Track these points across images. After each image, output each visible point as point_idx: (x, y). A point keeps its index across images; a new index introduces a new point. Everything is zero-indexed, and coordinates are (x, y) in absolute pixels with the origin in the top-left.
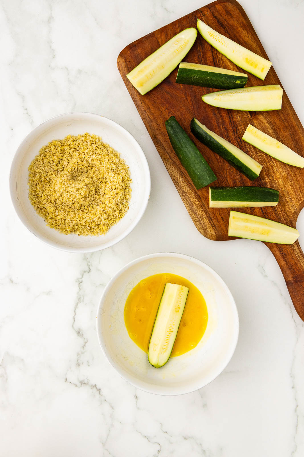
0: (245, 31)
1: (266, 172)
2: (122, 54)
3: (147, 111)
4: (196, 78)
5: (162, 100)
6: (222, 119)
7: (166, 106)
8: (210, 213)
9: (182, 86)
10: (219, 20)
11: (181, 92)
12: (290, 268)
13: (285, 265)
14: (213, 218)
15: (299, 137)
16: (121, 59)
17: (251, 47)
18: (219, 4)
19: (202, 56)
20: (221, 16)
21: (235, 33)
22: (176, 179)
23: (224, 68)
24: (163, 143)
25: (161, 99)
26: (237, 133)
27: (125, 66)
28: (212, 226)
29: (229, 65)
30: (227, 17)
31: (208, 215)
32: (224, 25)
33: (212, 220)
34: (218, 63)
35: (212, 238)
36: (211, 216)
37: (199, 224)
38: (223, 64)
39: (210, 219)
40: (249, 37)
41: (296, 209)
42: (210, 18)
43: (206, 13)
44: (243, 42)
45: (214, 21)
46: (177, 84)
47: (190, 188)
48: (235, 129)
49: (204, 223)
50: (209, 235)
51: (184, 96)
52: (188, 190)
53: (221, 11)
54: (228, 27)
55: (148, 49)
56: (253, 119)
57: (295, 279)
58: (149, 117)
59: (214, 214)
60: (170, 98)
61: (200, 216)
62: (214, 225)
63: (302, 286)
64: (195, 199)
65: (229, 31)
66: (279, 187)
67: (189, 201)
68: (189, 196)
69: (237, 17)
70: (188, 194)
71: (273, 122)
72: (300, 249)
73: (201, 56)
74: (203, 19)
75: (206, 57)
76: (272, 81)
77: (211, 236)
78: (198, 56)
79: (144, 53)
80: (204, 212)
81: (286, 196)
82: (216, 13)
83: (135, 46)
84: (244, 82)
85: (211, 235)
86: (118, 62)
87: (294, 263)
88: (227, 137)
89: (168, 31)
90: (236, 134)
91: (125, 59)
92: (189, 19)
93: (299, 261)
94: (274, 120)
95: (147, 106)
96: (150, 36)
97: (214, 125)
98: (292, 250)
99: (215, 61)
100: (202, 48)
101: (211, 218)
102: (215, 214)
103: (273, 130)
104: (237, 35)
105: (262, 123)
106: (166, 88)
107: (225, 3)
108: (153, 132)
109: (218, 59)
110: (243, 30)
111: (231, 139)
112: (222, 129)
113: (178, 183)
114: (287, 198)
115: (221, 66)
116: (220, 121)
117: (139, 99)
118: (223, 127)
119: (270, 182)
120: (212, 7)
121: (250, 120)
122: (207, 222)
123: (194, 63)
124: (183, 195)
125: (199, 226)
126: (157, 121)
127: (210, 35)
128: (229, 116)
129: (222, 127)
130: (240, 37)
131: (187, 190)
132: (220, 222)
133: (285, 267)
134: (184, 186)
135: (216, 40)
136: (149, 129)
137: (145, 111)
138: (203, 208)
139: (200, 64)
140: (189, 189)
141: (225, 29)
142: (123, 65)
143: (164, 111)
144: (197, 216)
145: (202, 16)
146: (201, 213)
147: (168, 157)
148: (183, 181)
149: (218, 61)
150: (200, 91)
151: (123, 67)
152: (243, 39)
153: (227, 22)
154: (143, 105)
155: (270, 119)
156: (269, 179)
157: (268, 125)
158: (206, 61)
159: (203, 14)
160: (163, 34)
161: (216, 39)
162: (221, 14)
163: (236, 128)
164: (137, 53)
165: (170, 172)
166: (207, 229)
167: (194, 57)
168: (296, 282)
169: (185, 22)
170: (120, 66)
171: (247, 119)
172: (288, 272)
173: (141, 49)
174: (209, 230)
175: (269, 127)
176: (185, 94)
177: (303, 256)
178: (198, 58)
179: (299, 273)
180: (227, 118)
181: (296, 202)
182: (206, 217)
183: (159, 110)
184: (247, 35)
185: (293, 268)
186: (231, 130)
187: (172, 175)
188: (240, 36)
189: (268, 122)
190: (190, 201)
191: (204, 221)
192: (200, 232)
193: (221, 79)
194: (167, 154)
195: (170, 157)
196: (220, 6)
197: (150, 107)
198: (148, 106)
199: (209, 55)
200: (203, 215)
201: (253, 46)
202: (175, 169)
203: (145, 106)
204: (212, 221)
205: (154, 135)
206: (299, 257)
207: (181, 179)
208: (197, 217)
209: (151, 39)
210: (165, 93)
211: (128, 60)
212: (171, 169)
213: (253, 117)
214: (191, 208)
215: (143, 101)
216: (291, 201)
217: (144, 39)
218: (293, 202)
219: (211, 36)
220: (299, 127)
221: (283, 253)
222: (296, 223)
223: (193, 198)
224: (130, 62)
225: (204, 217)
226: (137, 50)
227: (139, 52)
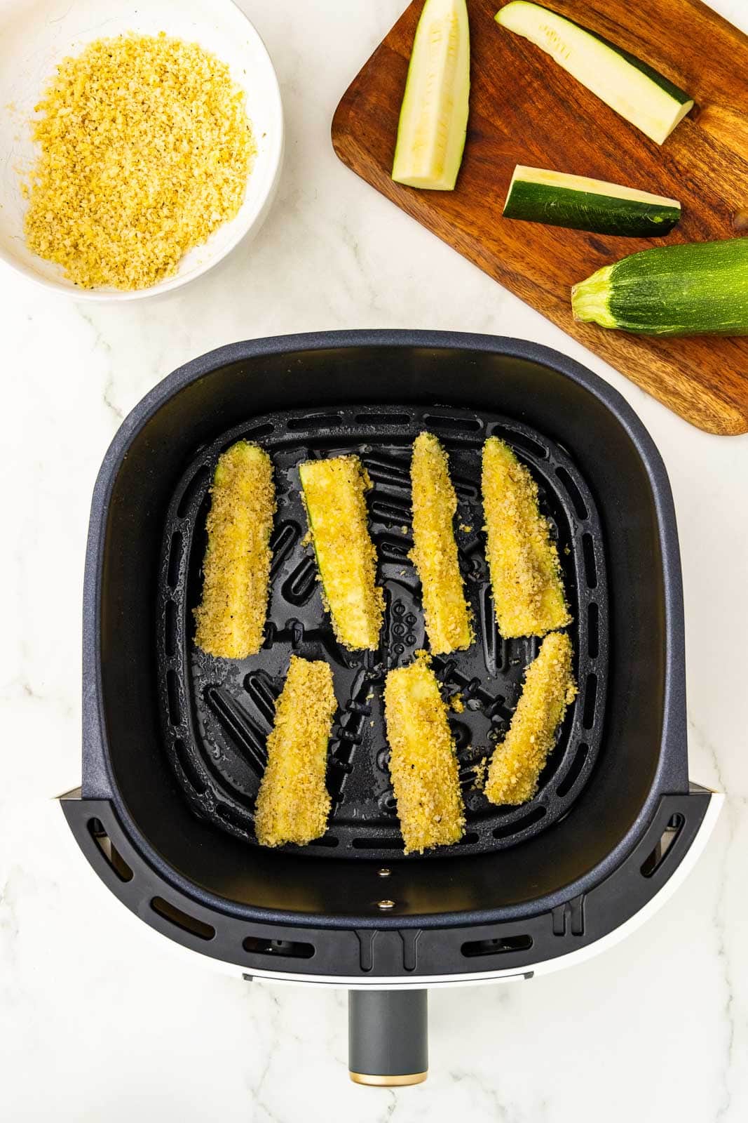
2: (338, 127)
3: (456, 224)
6: (631, 158)
7: (493, 191)
9: (506, 131)
11: (511, 143)
14: (719, 385)
16: (341, 138)
19: (517, 42)
22: (595, 340)
24: (528, 274)
25: (474, 181)
26: (679, 171)
27: (359, 149)
28: (727, 403)
31: (707, 384)
33: (720, 391)
35: (739, 429)
36: (713, 382)
37: (695, 413)
39: (715, 390)
47: (636, 343)
48: (671, 164)
49: (705, 405)
50: (729, 425)
51: (521, 150)
52: (634, 352)
55: (391, 84)
56: (698, 123)
58: (468, 234)
61: (689, 395)
62: (730, 398)
64: (659, 364)
67: (647, 373)
68: (642, 362)
70: (639, 359)
73: (514, 43)
76: (698, 19)
77: (735, 427)
78: (509, 46)
79: (385, 98)
80: (695, 380)
83: (357, 93)
85: (733, 424)
86: (336, 148)
88: (662, 190)
90: (677, 175)
91: (353, 133)
95: (451, 211)
96: (380, 54)
97: (621, 179)
101: (716, 388)
102: (719, 373)
105: (724, 122)
106: (476, 152)
108: (492, 262)
111: (672, 192)
112: (643, 180)
116: (629, 162)
118: (642, 172)
121: (694, 128)
122: (711, 398)
124: (628, 368)
125: (698, 418)
126: (490, 234)
128: (644, 143)
129: (638, 174)
131: (631, 352)
132: (739, 386)
134: (622, 347)
136: (481, 261)
137: (452, 225)
138: (687, 375)
140: (636, 349)
142: (355, 149)
143: (496, 205)
144: (682, 397)
146: (689, 387)
147: (555, 299)
148: (615, 337)
151: (356, 153)
154: (442, 212)
155: (737, 104)
160: (406, 37)
163: (672, 161)
164: (372, 106)
165: (572, 331)
166: (720, 416)
167: (500, 51)
170: (347, 154)
171: (686, 129)
173: (374, 94)
174: (725, 415)
180: (639, 150)
182: (706, 391)
183: (483, 206)
186: (663, 170)
187: (581, 336)
189: (736, 112)
190: (652, 373)
191: (704, 400)
192: (706, 430)
194: (550, 296)
195: (558, 297)
197: (460, 211)
198: (455, 210)
200: (695, 388)
203: (448, 215)
204: (723, 392)
205: (499, 268)
207: (605, 334)
208: (685, 400)
209: (386, 60)
210: (477, 163)
211: (358, 133)
212: (574, 324)
213: (697, 120)
214: (661, 386)
215: (438, 205)
217: (369, 70)
223: (653, 363)
224: (364, 134)
225: (700, 393)
226: (367, 99)
227: (374, 102)
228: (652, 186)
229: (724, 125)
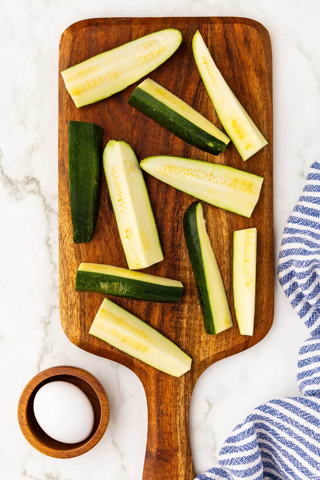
0: (257, 79)
1: (192, 287)
2: (74, 28)
4: (156, 112)
5: (98, 118)
8: (87, 304)
9: (133, 112)
10: (230, 46)
11: (129, 119)
12: (160, 435)
13: (156, 427)
14: (87, 314)
15: (260, 260)
16: (69, 34)
17: (255, 105)
18: (240, 23)
19: (181, 84)
20: (235, 42)
21: (242, 75)
22: (63, 236)
23: (204, 115)
25: (96, 115)
26: (178, 213)
27: (69, 46)
28: (81, 325)
29: (212, 115)
30: (242, 47)
31: (83, 307)
32: (233, 56)
33: (84, 316)
34: (199, 105)
35: (74, 340)
36: (86, 310)
37: (65, 312)
38: (205, 109)
39: (83, 314)
40: (258, 89)
41: (208, 358)
42: (218, 37)
43: (217, 27)
44: (248, 92)
45: (222, 43)
46: (129, 105)
47: (77, 256)
49: (72, 314)
50: (72, 334)
51: (130, 127)
52: (72, 259)
53: (238, 35)
54: (237, 61)
55: (112, 39)
57: (159, 453)
59: (92, 310)
60: (110, 120)
61: (71, 302)
62: (84, 324)
63: (164, 467)
65: (235, 67)
66: (199, 315)
67: (66, 273)
68: (69, 267)
69: (256, 54)
70: (70, 264)
71: (235, 223)
72: (187, 415)
74: (209, 34)
75: (186, 88)
76: (261, 165)
78: (177, 82)
79: (104, 40)
80: (80, 300)
81: (202, 333)
82: (231, 35)
83: (97, 24)
84: (219, 149)
85: (73, 336)
86: (63, 35)
87: (168, 430)
88: (162, 212)
89: (153, 27)
90: (175, 214)
91: (75, 37)
92: (189, 25)
93: (176, 431)
94: (237, 220)
95: (73, 116)
96: (124, 21)
98: (174, 411)
99: (196, 100)
100: (188, 73)
101: (84, 313)
103: (230, 234)
104: (244, 79)
105: (220, 217)
106: (112, 105)
107: (249, 27)
108: (63, 155)
109: (202, 99)
110: (256, 76)
111: (165, 217)
112: (160, 199)
113: (64, 242)
114: (202, 337)
115: (202, 110)
117: (67, 100)
118: (164, 196)
119: (191, 303)
120: (229, 23)
122: (77, 315)
123: (167, 89)
125: (63, 316)
127: (205, 61)
130: (247, 84)
131: (70, 258)
133: (155, 431)
134: (69, 251)
135: (209, 72)
136: (61, 149)
138: (80, 294)
139: (174, 93)
140: (74, 258)
141: (232, 62)
142: (68, 44)
144: (67, 300)
145: (209, 28)
146: (74, 300)
147: (67, 200)
148: (72, 244)
149: (200, 103)
150: (155, 130)
151: (66, 46)
152: (249, 89)
153: (239, 53)
156: (190, 298)
157: (226, 224)
158: (185, 93)
159: (211, 27)
160: (142, 28)
161: (209, 70)
162: (237, 40)
163: (180, 206)
164: (95, 36)
165: (60, 221)
166: (72, 326)
168: (159, 457)
169: (181, 26)
170: (63, 42)
172: (155, 439)
173: (103, 33)
174: (74, 328)
175: (225, 227)
176: (133, 126)
177: (186, 427)
178: (176, 85)
179: (169, 448)
181: (212, 347)
184: (257, 85)
185: (164, 436)
186: (172, 205)
188: (247, 82)
189: (229, 219)
190: (68, 276)
191: (74, 312)
192: (62, 324)
193: (189, 130)
194: (67, 196)
196: (240, 28)
199: (192, 88)
200: (76, 303)
201: (258, 105)
202: (68, 221)
203: (70, 114)
204: (84, 318)
206: (180, 426)
207: (70, 238)
209: (124, 26)
210: (106, 110)
211: (77, 40)
212: (63, 218)
214: (65, 285)
216: (207, 343)
217: (114, 22)
218: (208, 346)
219: (205, 63)
220: (267, 246)
221: (160, 409)
222: (198, 376)
223: (73, 273)
224: (78, 43)
225: (75, 307)
226: (97, 31)
227: (98, 36)
228: (160, 206)
229: (218, 218)
